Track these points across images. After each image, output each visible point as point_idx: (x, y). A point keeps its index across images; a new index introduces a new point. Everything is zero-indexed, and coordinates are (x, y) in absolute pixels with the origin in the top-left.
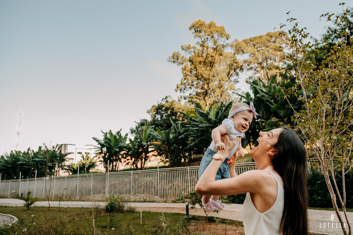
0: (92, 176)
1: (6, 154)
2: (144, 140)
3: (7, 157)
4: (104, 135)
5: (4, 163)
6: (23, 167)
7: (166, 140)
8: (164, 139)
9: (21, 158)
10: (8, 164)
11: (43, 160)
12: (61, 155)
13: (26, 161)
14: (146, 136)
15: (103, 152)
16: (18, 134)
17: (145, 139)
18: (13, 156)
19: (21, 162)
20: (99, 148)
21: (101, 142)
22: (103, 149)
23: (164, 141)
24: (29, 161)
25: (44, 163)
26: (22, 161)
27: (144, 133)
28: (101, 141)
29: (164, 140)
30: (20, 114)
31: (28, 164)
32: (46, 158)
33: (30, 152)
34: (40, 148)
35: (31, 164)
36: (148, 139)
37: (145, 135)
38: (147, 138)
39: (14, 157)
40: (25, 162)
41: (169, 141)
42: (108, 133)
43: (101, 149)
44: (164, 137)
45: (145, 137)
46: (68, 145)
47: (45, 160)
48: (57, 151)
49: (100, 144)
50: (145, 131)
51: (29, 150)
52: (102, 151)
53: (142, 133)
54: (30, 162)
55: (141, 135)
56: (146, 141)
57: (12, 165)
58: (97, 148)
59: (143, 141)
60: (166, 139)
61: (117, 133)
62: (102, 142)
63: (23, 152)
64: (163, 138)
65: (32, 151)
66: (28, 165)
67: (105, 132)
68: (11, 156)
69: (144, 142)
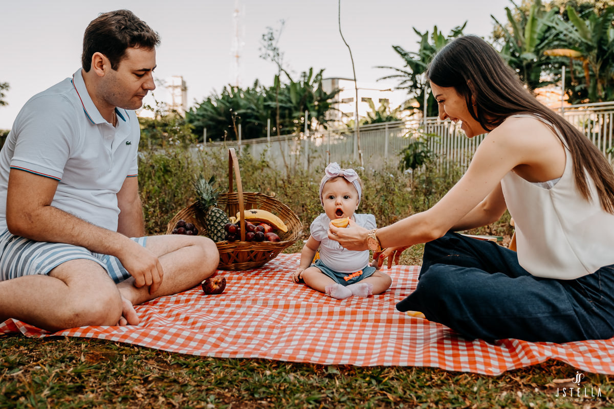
0: (387, 129)
1: (214, 93)
2: (527, 47)
3: (217, 100)
4: (420, 39)
5: (211, 112)
6: (248, 120)
7: (595, 45)
8: (591, 41)
9: (242, 103)
10: (219, 114)
11: (284, 105)
12: (323, 95)
13: (253, 109)
14: (536, 36)
15: (419, 86)
16: (238, 57)
17: (531, 46)
18: (226, 98)
19: (242, 111)
20: (409, 74)
21: (414, 59)
22: (418, 77)
23: (589, 48)
24: (258, 108)
25: (287, 112)
26: (244, 109)
27: (528, 27)
28: (411, 55)
29: (590, 43)
30: (237, 11)
31: (255, 113)
32: (291, 102)
33: (258, 90)
34: (277, 79)
35: (261, 114)
36: (539, 45)
37: (532, 31)
38: (538, 42)
39: (230, 100)
40: (249, 111)
41: (605, 48)
42: (430, 36)
43: (413, 78)
44: (589, 36)
45: (532, 39)
46: (340, 81)
47: (289, 105)
48: (312, 87)
49: (410, 63)
50: (534, 20)
51: (256, 84)
52: (416, 82)
53: (524, 29)
54: (261, 111)
55: (521, 34)
56: (533, 49)
57: (227, 117)
58: (402, 74)
59: (525, 50)
60: (595, 40)
61: (452, 34)
62: (417, 58)
63: (244, 89)
64: (585, 37)
65: (262, 88)
66: (257, 118)
67: (423, 32)
68: (223, 98)
69: (529, 51)
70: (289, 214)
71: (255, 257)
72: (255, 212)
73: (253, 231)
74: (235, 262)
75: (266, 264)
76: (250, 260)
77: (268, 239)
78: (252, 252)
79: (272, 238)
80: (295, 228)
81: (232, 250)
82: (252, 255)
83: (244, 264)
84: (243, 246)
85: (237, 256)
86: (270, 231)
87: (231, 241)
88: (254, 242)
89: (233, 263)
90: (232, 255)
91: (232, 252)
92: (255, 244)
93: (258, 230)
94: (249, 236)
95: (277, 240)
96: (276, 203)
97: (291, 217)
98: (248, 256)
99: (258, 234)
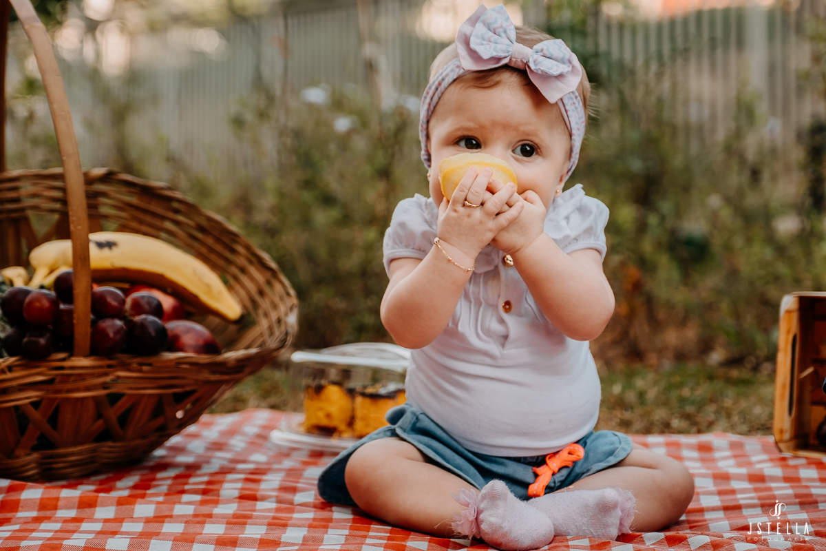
70: (233, 251)
71: (124, 420)
72: (110, 245)
73: (118, 313)
74: (44, 443)
75: (159, 452)
76: (104, 435)
77: (174, 343)
78: (114, 398)
79: (188, 340)
80: (264, 304)
81: (33, 395)
82: (113, 413)
83: (76, 452)
84: (81, 376)
85: (54, 420)
86: (179, 314)
87: (31, 356)
88: (124, 357)
89: (35, 449)
90: (36, 415)
91: (36, 405)
92: (126, 367)
93: (138, 307)
94: (103, 333)
95: (210, 347)
96: (177, 211)
97: (241, 261)
98: (99, 415)
99: (142, 325)
